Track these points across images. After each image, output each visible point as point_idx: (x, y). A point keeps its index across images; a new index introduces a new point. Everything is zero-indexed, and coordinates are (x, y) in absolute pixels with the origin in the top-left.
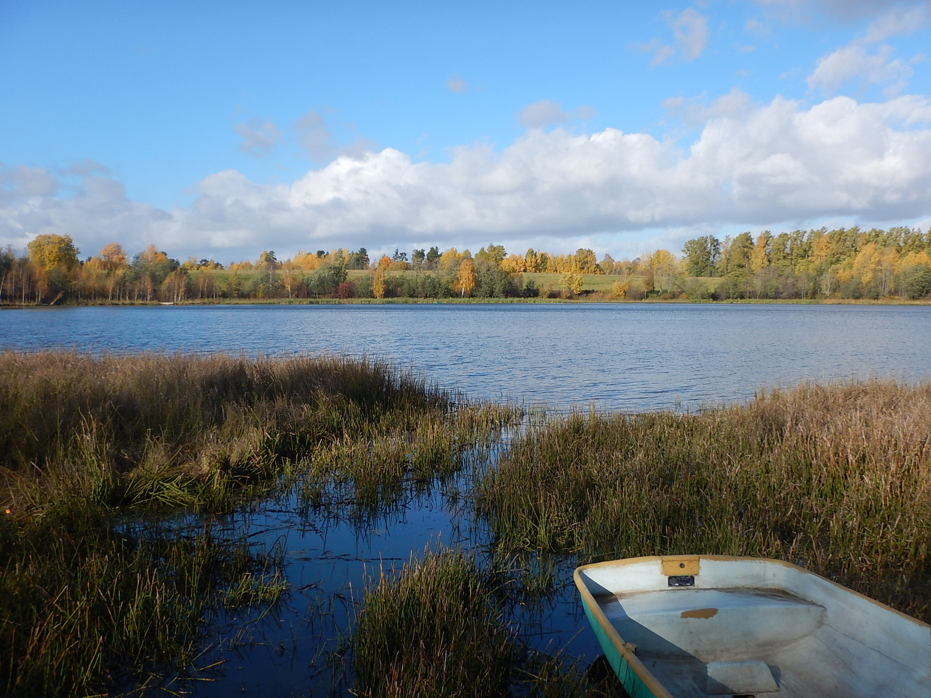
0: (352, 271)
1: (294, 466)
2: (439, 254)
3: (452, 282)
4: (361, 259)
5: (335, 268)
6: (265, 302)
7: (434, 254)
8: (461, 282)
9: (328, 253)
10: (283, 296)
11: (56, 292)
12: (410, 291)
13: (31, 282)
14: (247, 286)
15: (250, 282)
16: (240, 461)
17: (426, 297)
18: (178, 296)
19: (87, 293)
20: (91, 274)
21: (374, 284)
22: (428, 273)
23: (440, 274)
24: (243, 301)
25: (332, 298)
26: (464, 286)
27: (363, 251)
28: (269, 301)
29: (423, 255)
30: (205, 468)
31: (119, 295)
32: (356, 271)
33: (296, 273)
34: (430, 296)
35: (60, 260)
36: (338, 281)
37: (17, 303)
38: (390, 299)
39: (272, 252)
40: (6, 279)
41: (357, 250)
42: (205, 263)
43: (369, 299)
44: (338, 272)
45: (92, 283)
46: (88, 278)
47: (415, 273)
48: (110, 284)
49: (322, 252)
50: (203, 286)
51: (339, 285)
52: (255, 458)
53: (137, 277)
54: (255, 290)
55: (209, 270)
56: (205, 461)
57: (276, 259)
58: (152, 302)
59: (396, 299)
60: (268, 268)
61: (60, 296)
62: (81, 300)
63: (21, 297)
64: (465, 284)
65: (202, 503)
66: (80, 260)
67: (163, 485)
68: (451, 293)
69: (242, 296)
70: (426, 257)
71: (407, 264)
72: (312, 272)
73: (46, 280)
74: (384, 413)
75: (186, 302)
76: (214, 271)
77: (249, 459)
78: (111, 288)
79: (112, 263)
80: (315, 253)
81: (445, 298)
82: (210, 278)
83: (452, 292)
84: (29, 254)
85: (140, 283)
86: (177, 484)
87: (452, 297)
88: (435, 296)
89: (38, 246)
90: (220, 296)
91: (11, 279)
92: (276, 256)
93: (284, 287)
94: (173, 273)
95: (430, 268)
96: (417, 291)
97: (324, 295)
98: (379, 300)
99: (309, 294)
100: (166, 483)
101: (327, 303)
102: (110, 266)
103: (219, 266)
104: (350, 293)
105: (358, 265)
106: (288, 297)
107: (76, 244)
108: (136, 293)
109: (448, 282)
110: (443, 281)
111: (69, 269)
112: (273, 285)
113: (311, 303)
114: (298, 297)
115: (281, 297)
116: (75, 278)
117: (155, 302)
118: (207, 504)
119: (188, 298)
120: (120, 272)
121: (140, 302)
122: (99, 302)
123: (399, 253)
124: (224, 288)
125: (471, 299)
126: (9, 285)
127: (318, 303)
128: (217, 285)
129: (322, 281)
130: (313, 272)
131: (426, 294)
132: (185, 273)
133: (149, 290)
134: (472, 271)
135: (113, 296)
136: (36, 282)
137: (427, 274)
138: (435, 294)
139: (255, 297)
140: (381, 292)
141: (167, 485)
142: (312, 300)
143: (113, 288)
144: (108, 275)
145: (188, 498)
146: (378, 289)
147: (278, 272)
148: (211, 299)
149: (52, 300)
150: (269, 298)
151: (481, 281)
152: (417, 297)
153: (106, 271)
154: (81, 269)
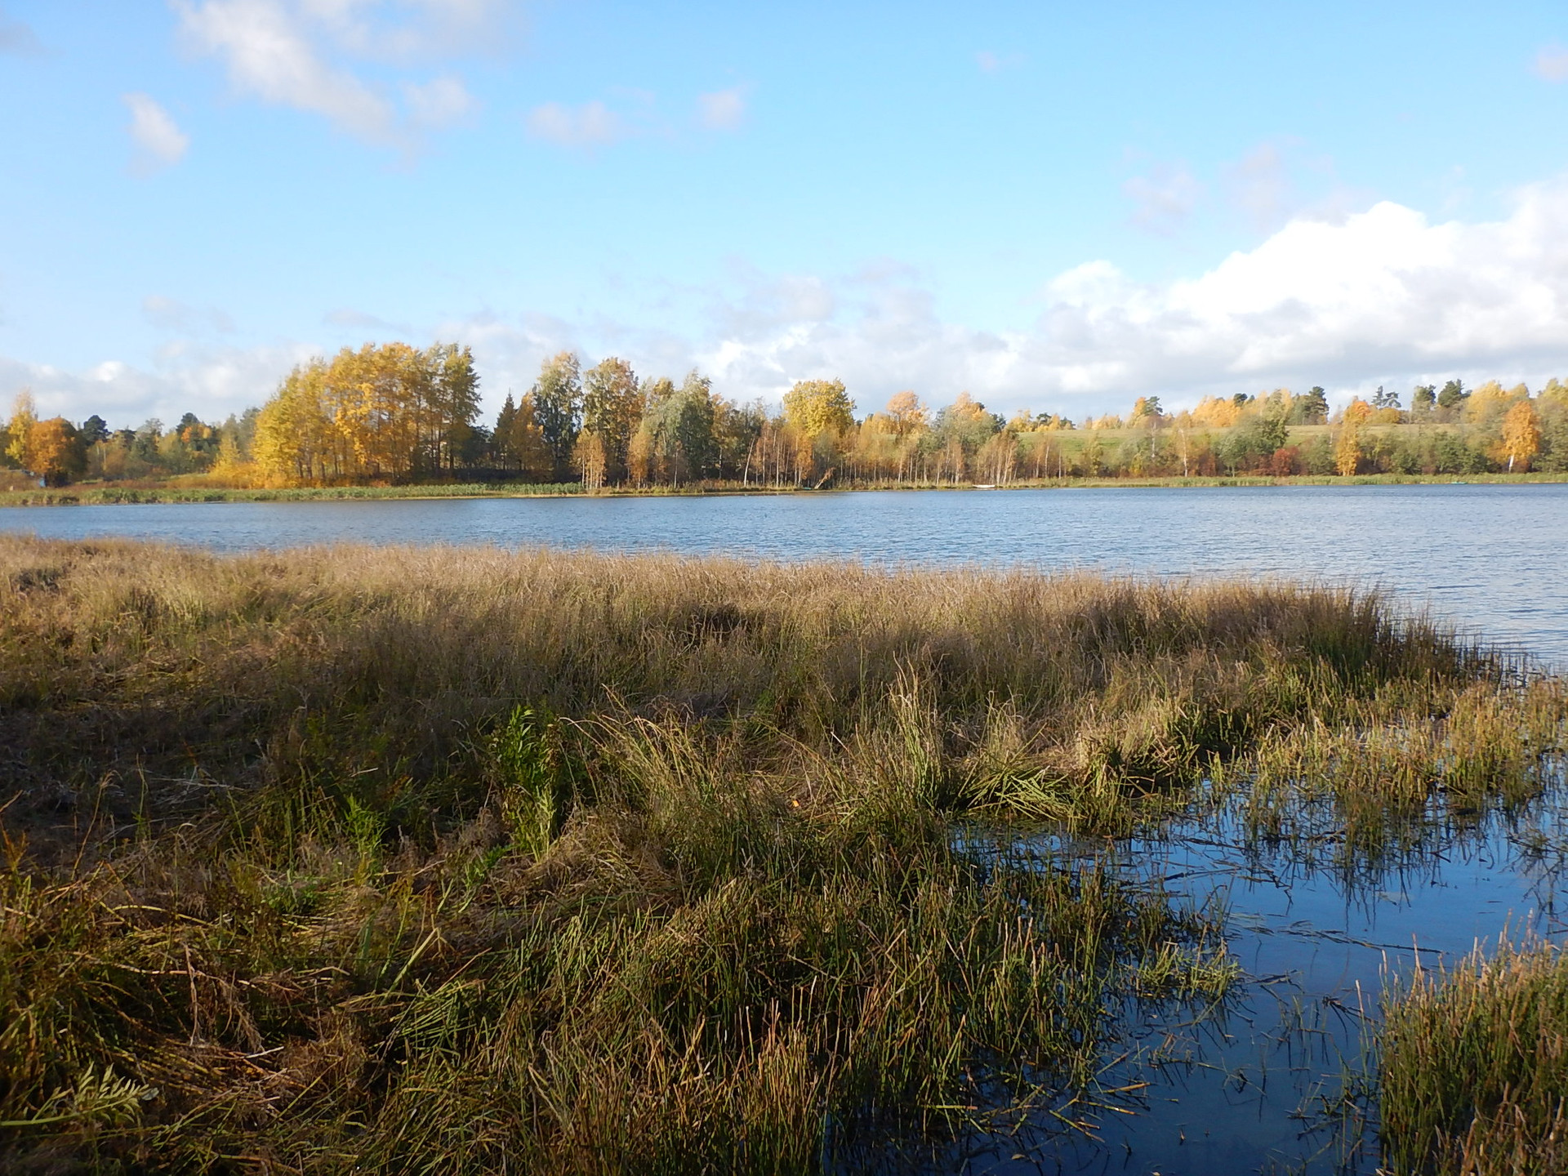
0: (1296, 427)
1: (1228, 767)
2: (1463, 392)
3: (1491, 444)
4: (1314, 406)
5: (1266, 423)
6: (1143, 483)
7: (1455, 394)
8: (1508, 444)
9: (1253, 398)
10: (1172, 473)
11: (823, 471)
12: (1405, 462)
13: (789, 456)
14: (1114, 458)
15: (1120, 450)
16: (1135, 752)
17: (1437, 472)
18: (1002, 474)
19: (866, 470)
20: (873, 441)
21: (1338, 449)
22: (1441, 428)
23: (1467, 430)
24: (1107, 482)
25: (1261, 474)
26: (1514, 450)
27: (1319, 392)
28: (1151, 481)
29: (1433, 395)
30: (1082, 760)
31: (913, 473)
32: (1303, 428)
33: (1196, 434)
34: (1445, 471)
35: (828, 420)
36: (1272, 446)
37: (769, 487)
38: (1366, 477)
39: (1155, 399)
40: (754, 450)
41: (1306, 390)
42: (1045, 419)
43: (1327, 478)
44: (1273, 430)
45: (875, 455)
46: (869, 446)
47: (1415, 428)
48: (900, 457)
49: (1243, 397)
50: (1043, 459)
51: (1273, 453)
52: (1162, 751)
53: (941, 445)
54: (1128, 464)
55: (1051, 431)
56: (1081, 748)
57: (1161, 410)
58: (962, 484)
59: (1378, 476)
60: (1148, 426)
61: (828, 475)
62: (858, 481)
63: (774, 477)
64: (1516, 445)
65: (1079, 816)
66: (856, 418)
67: (1016, 783)
68: (1488, 465)
69: (1106, 473)
70: (1436, 400)
71: (1400, 412)
72: (1224, 431)
73: (810, 451)
74: (1382, 685)
75: (1015, 484)
76: (1060, 433)
77: (1151, 750)
78: (901, 463)
79: (903, 423)
80: (1230, 397)
81: (1476, 473)
82: (1053, 446)
83: (1489, 463)
84: (786, 413)
85: (945, 453)
86: (1039, 783)
87: (1490, 472)
88: (1456, 469)
89: (797, 400)
90: (1069, 474)
91: (761, 450)
92: (1161, 404)
93: (1175, 458)
94: (995, 437)
95: (1445, 419)
96: (1419, 462)
97: (1247, 470)
98: (1346, 478)
99: (1219, 470)
100: (1022, 779)
101: (1251, 483)
102: (900, 428)
103: (1068, 425)
104: (1294, 467)
105: (1307, 416)
106: (1183, 474)
107: (851, 394)
108: (939, 470)
109: (1482, 444)
110: (1473, 444)
111: (842, 433)
112: (1157, 454)
113: (1223, 484)
114: (1200, 475)
115: (1170, 475)
116: (850, 447)
117: (968, 484)
118: (1087, 821)
119: (1018, 477)
120: (915, 436)
121: (944, 483)
122: (884, 484)
123: (1384, 394)
124: (1077, 460)
125: (1529, 474)
126: (758, 459)
127: (1234, 484)
128: (1064, 456)
129: (1242, 447)
130: (1224, 433)
131: (1438, 468)
132: (1014, 438)
133: (958, 466)
134: (1530, 423)
135: (904, 475)
136: (795, 454)
137: (1440, 431)
138: (1455, 467)
139: (1127, 474)
140: (1351, 465)
141: (1024, 783)
142: (1225, 479)
143: (905, 463)
144: (897, 442)
145: (1058, 807)
146: (1346, 459)
147: (1167, 432)
148: (1054, 479)
149: (817, 482)
150: (1151, 476)
151: (1549, 442)
152: (1419, 472)
153: (894, 437)
154: (858, 433)
